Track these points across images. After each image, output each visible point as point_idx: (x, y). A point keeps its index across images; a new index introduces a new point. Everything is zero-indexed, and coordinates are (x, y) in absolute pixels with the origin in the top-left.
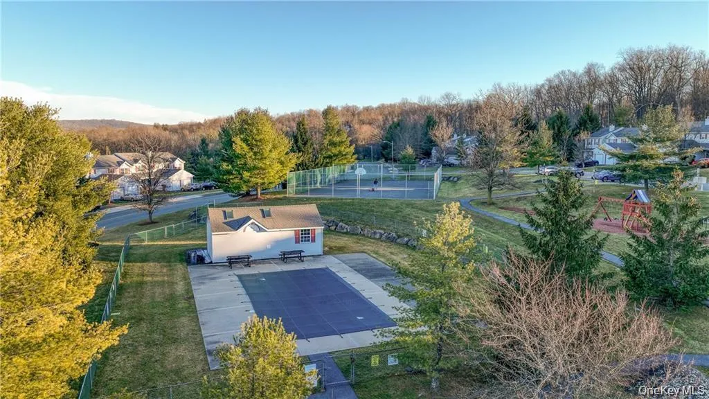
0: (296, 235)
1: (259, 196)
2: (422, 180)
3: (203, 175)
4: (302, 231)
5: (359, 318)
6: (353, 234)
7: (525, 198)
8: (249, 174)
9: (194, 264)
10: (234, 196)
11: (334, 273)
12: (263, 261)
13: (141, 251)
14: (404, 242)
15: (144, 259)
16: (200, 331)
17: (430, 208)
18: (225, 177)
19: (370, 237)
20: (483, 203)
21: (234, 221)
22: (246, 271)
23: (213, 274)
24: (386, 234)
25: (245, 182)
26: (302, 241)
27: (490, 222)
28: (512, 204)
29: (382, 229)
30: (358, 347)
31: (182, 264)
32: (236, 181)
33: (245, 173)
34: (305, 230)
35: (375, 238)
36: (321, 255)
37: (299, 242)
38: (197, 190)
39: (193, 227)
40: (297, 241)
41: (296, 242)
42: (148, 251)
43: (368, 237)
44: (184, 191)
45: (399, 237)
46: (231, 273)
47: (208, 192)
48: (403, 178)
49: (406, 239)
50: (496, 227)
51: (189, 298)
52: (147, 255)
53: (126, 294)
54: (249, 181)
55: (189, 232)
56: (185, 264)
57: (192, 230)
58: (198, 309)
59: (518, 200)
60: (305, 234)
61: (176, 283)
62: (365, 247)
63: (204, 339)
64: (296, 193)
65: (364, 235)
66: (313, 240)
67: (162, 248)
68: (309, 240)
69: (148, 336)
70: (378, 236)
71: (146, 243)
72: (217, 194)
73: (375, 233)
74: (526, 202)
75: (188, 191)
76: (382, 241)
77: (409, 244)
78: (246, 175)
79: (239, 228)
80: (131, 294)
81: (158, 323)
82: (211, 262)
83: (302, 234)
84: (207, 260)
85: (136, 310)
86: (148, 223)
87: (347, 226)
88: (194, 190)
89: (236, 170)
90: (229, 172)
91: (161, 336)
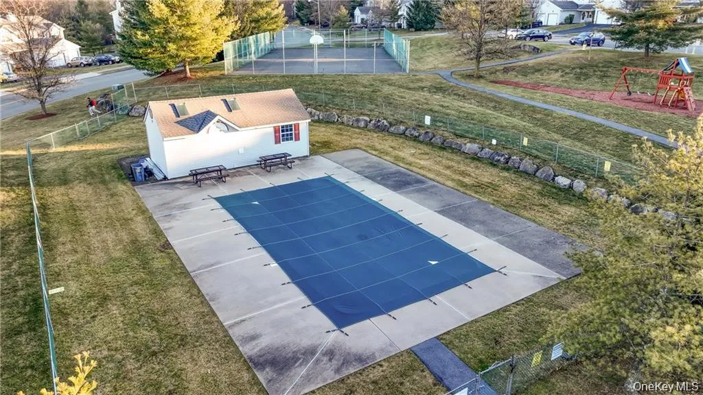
0: (275, 132)
1: (189, 74)
2: (363, 46)
3: (91, 46)
4: (283, 127)
5: (433, 263)
6: (328, 122)
7: (513, 69)
8: (175, 47)
9: (142, 183)
10: (151, 75)
11: (344, 184)
12: (239, 171)
13: (52, 165)
14: (401, 132)
15: (64, 179)
16: (214, 314)
17: (411, 85)
18: (141, 51)
19: (352, 126)
20: (470, 76)
21: (190, 118)
22: (224, 190)
23: (180, 198)
24: (373, 122)
25: (171, 57)
26: (283, 141)
27: (496, 102)
28: (501, 77)
29: (364, 115)
30: (470, 319)
31: (124, 184)
32: (157, 55)
33: (170, 45)
34: (287, 126)
35: (359, 127)
36: (307, 156)
37: (280, 143)
38: (90, 65)
39: (110, 120)
40: (277, 141)
41: (276, 143)
42: (63, 164)
43: (348, 125)
44: (72, 67)
45: (391, 124)
46: (204, 193)
47: (107, 69)
48: (340, 45)
49: (402, 128)
50: (508, 108)
51: (163, 246)
52: (64, 171)
53: (61, 248)
54: (177, 56)
55: (108, 128)
56: (129, 184)
57: (111, 125)
58: (189, 269)
59: (506, 70)
60: (287, 130)
61: (131, 219)
62: (354, 141)
63: (230, 332)
64: (235, 69)
65: (342, 123)
66: (297, 139)
67: (82, 158)
68: (291, 139)
69: (131, 334)
70: (362, 124)
71: (54, 150)
72: (119, 71)
73: (358, 121)
74: (515, 73)
75: (77, 66)
76: (369, 131)
77: (407, 133)
78: (172, 47)
79: (199, 129)
80: (69, 246)
81: (136, 303)
82: (165, 178)
83: (283, 131)
84: (159, 176)
85: (88, 278)
86: (42, 117)
87: (318, 113)
88: (85, 65)
89: (157, 42)
90: (146, 44)
91: (155, 333)
